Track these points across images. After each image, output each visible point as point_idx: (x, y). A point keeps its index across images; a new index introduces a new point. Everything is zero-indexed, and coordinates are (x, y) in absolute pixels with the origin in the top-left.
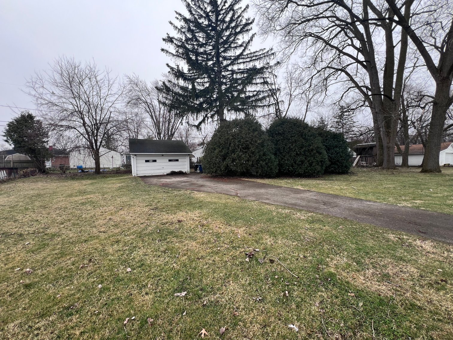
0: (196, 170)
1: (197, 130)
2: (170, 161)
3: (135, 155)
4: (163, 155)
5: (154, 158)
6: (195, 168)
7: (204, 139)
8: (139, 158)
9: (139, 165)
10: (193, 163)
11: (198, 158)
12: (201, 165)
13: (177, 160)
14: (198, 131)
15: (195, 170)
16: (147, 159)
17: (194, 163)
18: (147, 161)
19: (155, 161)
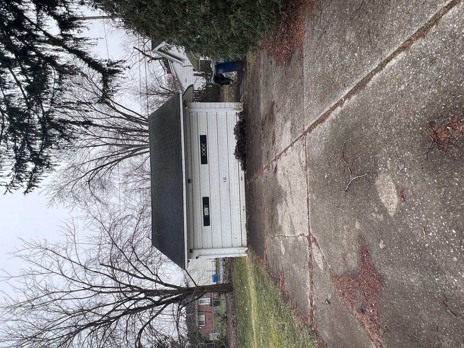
0: (227, 81)
1: (117, 74)
2: (204, 160)
3: (191, 251)
4: (189, 181)
5: (199, 204)
6: (222, 84)
7: (148, 59)
8: (198, 244)
9: (218, 242)
10: (206, 87)
11: (195, 75)
12: (218, 66)
13: (203, 139)
14: (118, 71)
15: (228, 83)
16: (200, 220)
17: (208, 84)
18: (207, 221)
19: (206, 202)
